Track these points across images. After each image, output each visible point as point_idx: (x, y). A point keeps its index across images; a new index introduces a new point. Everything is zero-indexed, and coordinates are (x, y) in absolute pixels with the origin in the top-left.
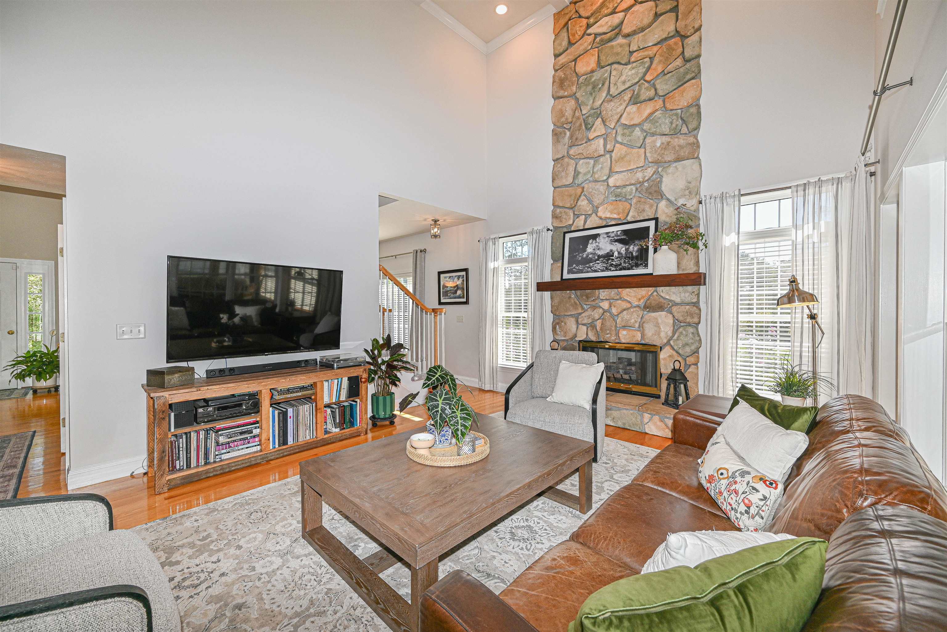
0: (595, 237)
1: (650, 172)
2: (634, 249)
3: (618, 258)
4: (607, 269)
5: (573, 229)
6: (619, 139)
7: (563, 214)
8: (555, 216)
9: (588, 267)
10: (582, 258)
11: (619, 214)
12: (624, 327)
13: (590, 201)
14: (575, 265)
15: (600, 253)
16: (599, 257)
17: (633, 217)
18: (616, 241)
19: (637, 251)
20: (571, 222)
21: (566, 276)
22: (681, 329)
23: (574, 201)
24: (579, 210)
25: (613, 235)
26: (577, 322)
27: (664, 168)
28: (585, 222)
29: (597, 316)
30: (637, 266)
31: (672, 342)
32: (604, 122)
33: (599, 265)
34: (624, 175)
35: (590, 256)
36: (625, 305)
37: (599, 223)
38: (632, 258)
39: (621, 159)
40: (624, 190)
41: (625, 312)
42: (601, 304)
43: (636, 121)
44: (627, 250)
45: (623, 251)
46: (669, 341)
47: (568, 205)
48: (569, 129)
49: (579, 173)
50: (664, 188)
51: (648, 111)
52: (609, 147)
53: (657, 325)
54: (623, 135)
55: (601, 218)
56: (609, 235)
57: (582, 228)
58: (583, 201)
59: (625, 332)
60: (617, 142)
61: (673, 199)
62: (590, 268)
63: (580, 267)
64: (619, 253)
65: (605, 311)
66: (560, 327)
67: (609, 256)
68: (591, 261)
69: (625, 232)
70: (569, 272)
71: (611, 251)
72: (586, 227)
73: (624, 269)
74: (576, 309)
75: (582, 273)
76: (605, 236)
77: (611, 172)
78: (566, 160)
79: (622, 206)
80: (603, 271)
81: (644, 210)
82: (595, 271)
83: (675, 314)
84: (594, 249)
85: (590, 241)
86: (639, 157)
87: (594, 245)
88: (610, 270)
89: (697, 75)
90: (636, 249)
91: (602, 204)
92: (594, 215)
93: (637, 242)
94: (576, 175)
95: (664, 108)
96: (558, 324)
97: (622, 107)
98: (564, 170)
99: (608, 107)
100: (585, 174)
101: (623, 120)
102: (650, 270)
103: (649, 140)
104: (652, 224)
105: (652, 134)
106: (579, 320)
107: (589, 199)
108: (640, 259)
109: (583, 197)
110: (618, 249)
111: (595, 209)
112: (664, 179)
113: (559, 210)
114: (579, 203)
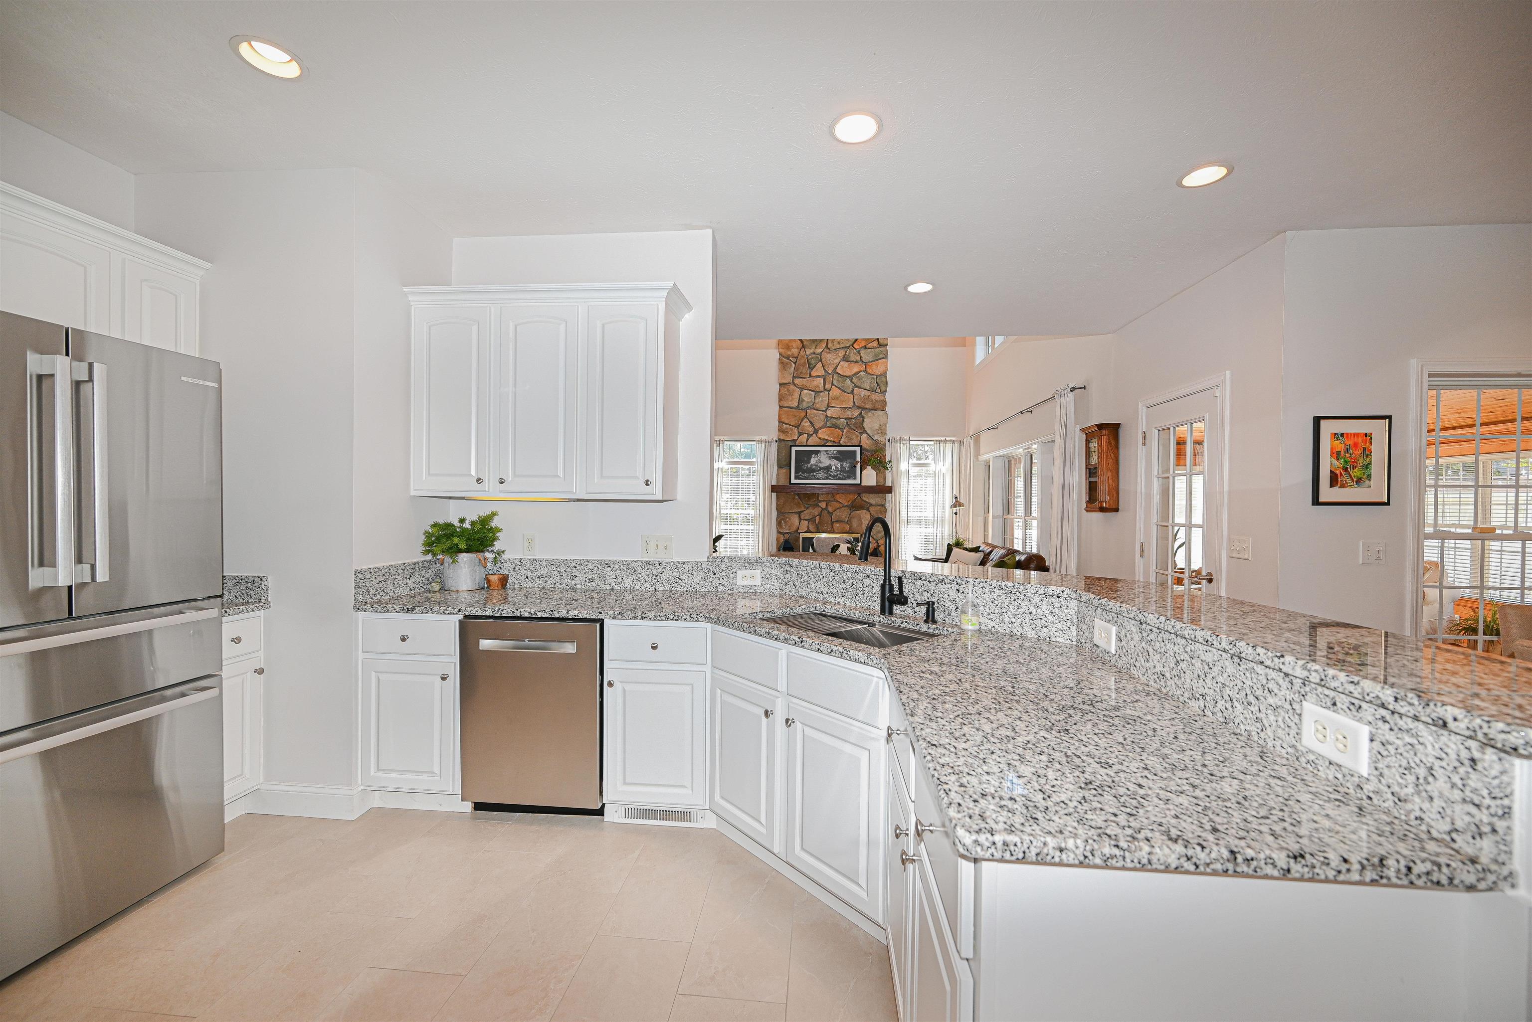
0: (817, 452)
1: (856, 413)
2: (846, 465)
3: (835, 470)
4: (827, 478)
5: (797, 443)
6: (835, 383)
7: (788, 429)
8: (781, 430)
9: (812, 475)
10: (807, 468)
11: (834, 438)
12: (837, 522)
13: (812, 424)
14: (800, 473)
15: (821, 465)
16: (821, 469)
17: (845, 442)
18: (833, 458)
19: (849, 467)
20: (796, 438)
21: (793, 481)
23: (798, 421)
24: (803, 429)
25: (830, 453)
26: (800, 517)
27: (866, 412)
28: (807, 440)
29: (817, 514)
30: (849, 478)
32: (824, 366)
33: (821, 475)
34: (839, 411)
35: (814, 467)
36: (838, 505)
37: (817, 441)
38: (845, 471)
39: (836, 398)
40: (838, 421)
41: (838, 510)
42: (820, 504)
43: (848, 374)
44: (841, 465)
45: (839, 465)
47: (793, 424)
48: (795, 363)
49: (803, 401)
50: (865, 426)
51: (855, 370)
52: (827, 386)
53: (860, 520)
54: (838, 381)
55: (820, 438)
56: (828, 452)
57: (805, 444)
58: (806, 422)
59: (838, 525)
60: (833, 384)
61: (871, 435)
62: (814, 476)
63: (806, 475)
64: (836, 467)
65: (823, 509)
66: (785, 522)
67: (828, 468)
68: (814, 471)
69: (839, 452)
70: (796, 478)
71: (830, 465)
72: (809, 443)
73: (839, 478)
74: (800, 507)
75: (807, 479)
76: (824, 453)
77: (829, 406)
78: (792, 387)
79: (836, 432)
80: (823, 479)
81: (852, 438)
82: (818, 479)
83: (871, 512)
84: (816, 462)
85: (813, 455)
86: (849, 400)
87: (817, 459)
88: (830, 479)
89: (885, 357)
90: (848, 465)
91: (821, 428)
92: (814, 435)
93: (848, 461)
94: (801, 400)
95: (866, 371)
96: (783, 519)
97: (837, 361)
98: (789, 394)
99: (827, 357)
100: (808, 402)
101: (838, 370)
102: (858, 482)
103: (856, 390)
104: (858, 449)
105: (858, 387)
106: (802, 517)
107: (811, 422)
108: (851, 473)
109: (806, 419)
110: (835, 464)
111: (816, 431)
112: (865, 420)
113: (785, 426)
114: (803, 423)
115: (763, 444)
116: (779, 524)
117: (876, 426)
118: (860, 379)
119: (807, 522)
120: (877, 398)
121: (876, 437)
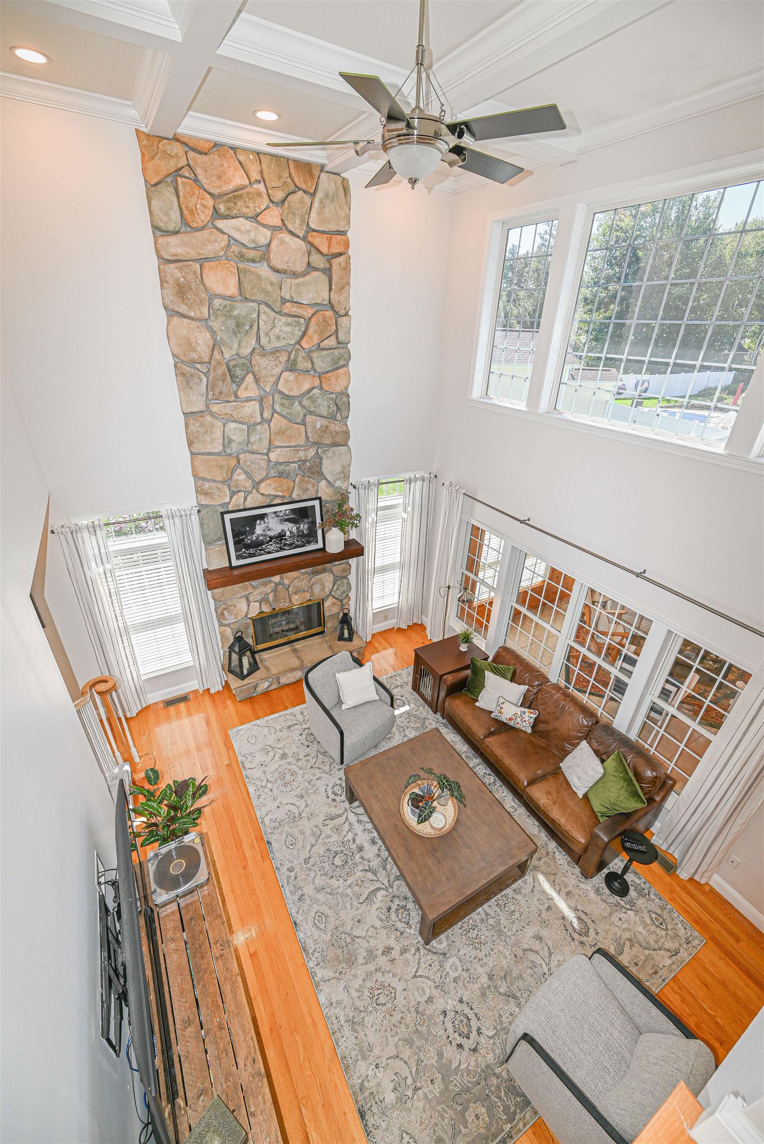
0: (262, 517)
1: (311, 453)
2: (304, 527)
3: (290, 537)
4: (281, 549)
5: (230, 508)
6: (277, 408)
7: (215, 490)
8: (200, 491)
9: (261, 550)
10: (252, 541)
11: (283, 492)
12: (296, 593)
13: (249, 475)
14: (244, 550)
15: (271, 534)
16: (271, 538)
17: (299, 495)
18: (287, 520)
19: (307, 529)
20: (227, 500)
21: (235, 563)
22: (339, 582)
23: (227, 474)
24: (237, 486)
25: (281, 514)
26: (248, 599)
27: (324, 451)
28: (245, 499)
29: (269, 590)
30: (309, 542)
31: (333, 593)
32: (257, 381)
33: (272, 547)
34: (287, 452)
35: (261, 538)
37: (261, 499)
38: (303, 536)
39: (281, 432)
40: (288, 468)
41: (296, 581)
42: (273, 579)
43: (295, 393)
44: (298, 529)
45: (294, 530)
46: (330, 592)
47: (219, 479)
48: (207, 375)
49: (230, 441)
50: (324, 470)
51: (306, 386)
52: (266, 415)
53: (323, 584)
54: (282, 404)
55: (263, 494)
56: (278, 514)
57: (242, 508)
58: (239, 474)
59: (297, 597)
60: (274, 411)
61: (332, 481)
62: (263, 550)
63: (252, 551)
64: (291, 532)
65: (277, 585)
66: (228, 612)
67: (281, 536)
68: (262, 543)
69: (293, 511)
70: (238, 558)
71: (283, 531)
72: (248, 506)
73: (297, 547)
74: (247, 590)
75: (255, 556)
76: (274, 516)
77: (271, 447)
78: (208, 418)
79: (286, 483)
80: (277, 551)
81: (307, 489)
82: (269, 553)
83: (335, 573)
84: (264, 531)
85: (258, 522)
86: (300, 434)
87: (263, 526)
88: (285, 549)
89: (347, 364)
90: (306, 527)
91: (262, 480)
92: (255, 492)
93: (306, 521)
94: (227, 442)
95: (321, 388)
96: (225, 609)
97: (278, 370)
98: (205, 433)
99: (262, 364)
100: (240, 443)
101: (281, 387)
102: (320, 545)
103: (309, 419)
104: (316, 503)
105: (311, 413)
106: (251, 599)
107: (246, 473)
108: (311, 536)
109: (239, 470)
110: (289, 528)
111: (256, 485)
112: (324, 461)
113: (207, 485)
114: (235, 477)
115: (177, 520)
116: (221, 616)
117: (338, 468)
118: (313, 400)
119: (257, 604)
120: (338, 429)
121: (338, 484)
